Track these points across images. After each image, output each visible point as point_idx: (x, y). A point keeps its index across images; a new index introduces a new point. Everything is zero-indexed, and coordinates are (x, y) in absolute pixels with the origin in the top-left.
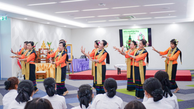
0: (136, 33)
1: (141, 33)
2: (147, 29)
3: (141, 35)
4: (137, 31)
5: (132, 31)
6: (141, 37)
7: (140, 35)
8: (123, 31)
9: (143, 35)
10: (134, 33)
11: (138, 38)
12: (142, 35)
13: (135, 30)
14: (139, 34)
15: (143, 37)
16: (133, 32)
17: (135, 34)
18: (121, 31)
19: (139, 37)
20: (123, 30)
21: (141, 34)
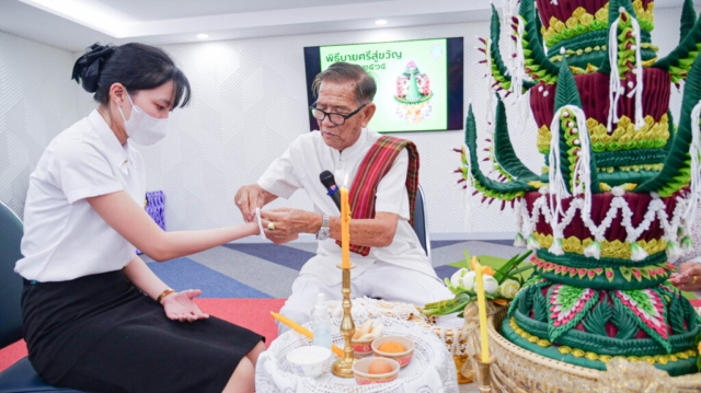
0: (389, 62)
1: (412, 64)
2: (444, 42)
3: (413, 74)
4: (391, 55)
5: (366, 55)
6: (410, 83)
7: (408, 76)
8: (324, 53)
9: (422, 71)
10: (380, 62)
11: (399, 89)
12: (416, 72)
13: (382, 49)
14: (404, 70)
15: (423, 84)
16: (372, 61)
17: (383, 67)
18: (312, 57)
19: (403, 86)
20: (322, 49)
21: (412, 70)
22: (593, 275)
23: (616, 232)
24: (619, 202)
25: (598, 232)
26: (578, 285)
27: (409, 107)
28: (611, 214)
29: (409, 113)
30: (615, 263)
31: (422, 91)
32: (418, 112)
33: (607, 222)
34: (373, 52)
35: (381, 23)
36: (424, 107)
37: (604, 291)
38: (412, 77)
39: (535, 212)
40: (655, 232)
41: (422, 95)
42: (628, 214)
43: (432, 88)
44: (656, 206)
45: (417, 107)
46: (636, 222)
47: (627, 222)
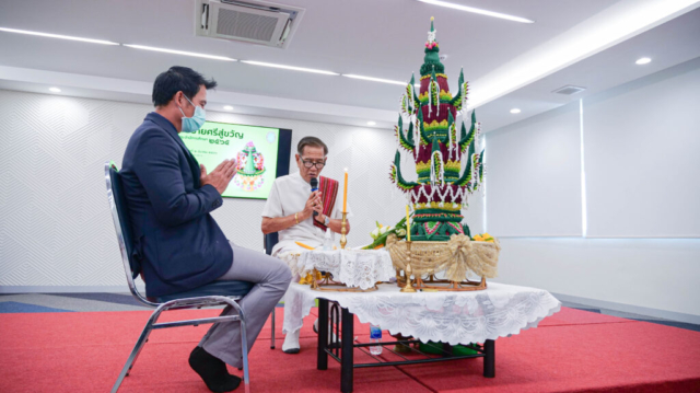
0: (233, 141)
1: (250, 144)
2: (277, 131)
3: (250, 152)
4: (234, 134)
5: (214, 132)
6: (248, 159)
7: (247, 152)
9: (258, 151)
10: (225, 139)
12: (254, 151)
13: (228, 129)
14: (243, 147)
15: (258, 161)
16: (218, 137)
17: (227, 143)
19: (243, 161)
21: (250, 149)
22: (439, 216)
23: (448, 199)
24: (449, 188)
25: (443, 198)
26: (434, 220)
27: (245, 178)
28: (447, 192)
29: (245, 182)
30: (447, 212)
31: (257, 166)
32: (252, 183)
33: (446, 194)
34: (220, 129)
35: (228, 108)
36: (257, 180)
37: (443, 221)
38: (250, 154)
39: (419, 193)
40: (459, 200)
41: (257, 169)
42: (452, 191)
43: (265, 165)
44: (460, 190)
45: (252, 178)
46: (454, 194)
47: (452, 194)
